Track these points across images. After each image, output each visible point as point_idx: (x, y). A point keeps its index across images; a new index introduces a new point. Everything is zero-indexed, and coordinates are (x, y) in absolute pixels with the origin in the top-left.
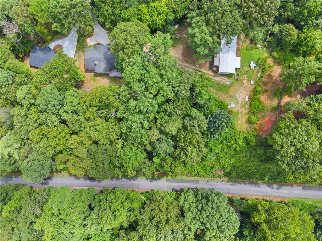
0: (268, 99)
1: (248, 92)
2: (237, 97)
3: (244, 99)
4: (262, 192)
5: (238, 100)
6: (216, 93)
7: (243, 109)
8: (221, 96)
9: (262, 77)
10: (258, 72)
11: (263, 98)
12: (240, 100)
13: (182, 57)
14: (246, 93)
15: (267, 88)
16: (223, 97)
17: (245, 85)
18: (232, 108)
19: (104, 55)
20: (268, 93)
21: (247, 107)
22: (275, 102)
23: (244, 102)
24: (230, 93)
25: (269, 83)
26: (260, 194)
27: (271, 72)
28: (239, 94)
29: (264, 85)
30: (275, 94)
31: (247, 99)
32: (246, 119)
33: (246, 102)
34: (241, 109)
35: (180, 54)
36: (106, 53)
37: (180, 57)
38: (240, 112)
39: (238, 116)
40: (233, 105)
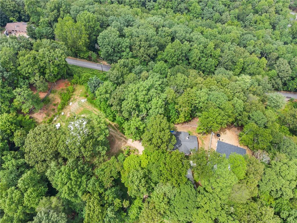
0: (56, 99)
1: (68, 108)
2: (78, 105)
3: (73, 104)
4: (76, 61)
5: (77, 104)
6: (93, 111)
7: (75, 98)
8: (90, 107)
9: (54, 116)
10: (55, 121)
11: (59, 100)
12: (76, 104)
13: (115, 140)
14: (70, 107)
15: (53, 107)
16: (89, 107)
17: (69, 112)
18: (84, 99)
19: (181, 144)
20: (54, 103)
21: (72, 99)
22: (51, 96)
23: (74, 102)
24: (83, 108)
25: (51, 110)
26: (78, 61)
27: (46, 118)
28: (76, 107)
29: (55, 109)
30: (49, 101)
31: (71, 104)
32: (75, 92)
33: (72, 101)
34: (77, 98)
35: (116, 144)
36: (180, 146)
37: (117, 141)
38: (79, 97)
39: (81, 94)
40: (83, 101)
